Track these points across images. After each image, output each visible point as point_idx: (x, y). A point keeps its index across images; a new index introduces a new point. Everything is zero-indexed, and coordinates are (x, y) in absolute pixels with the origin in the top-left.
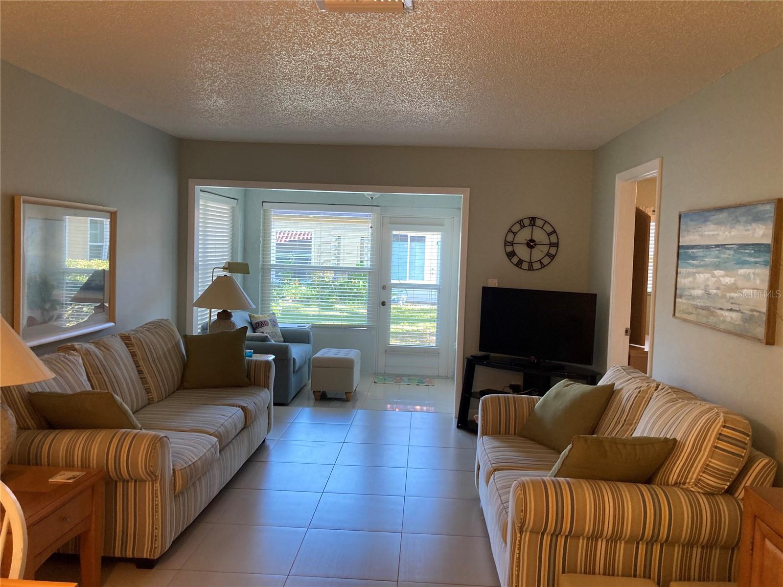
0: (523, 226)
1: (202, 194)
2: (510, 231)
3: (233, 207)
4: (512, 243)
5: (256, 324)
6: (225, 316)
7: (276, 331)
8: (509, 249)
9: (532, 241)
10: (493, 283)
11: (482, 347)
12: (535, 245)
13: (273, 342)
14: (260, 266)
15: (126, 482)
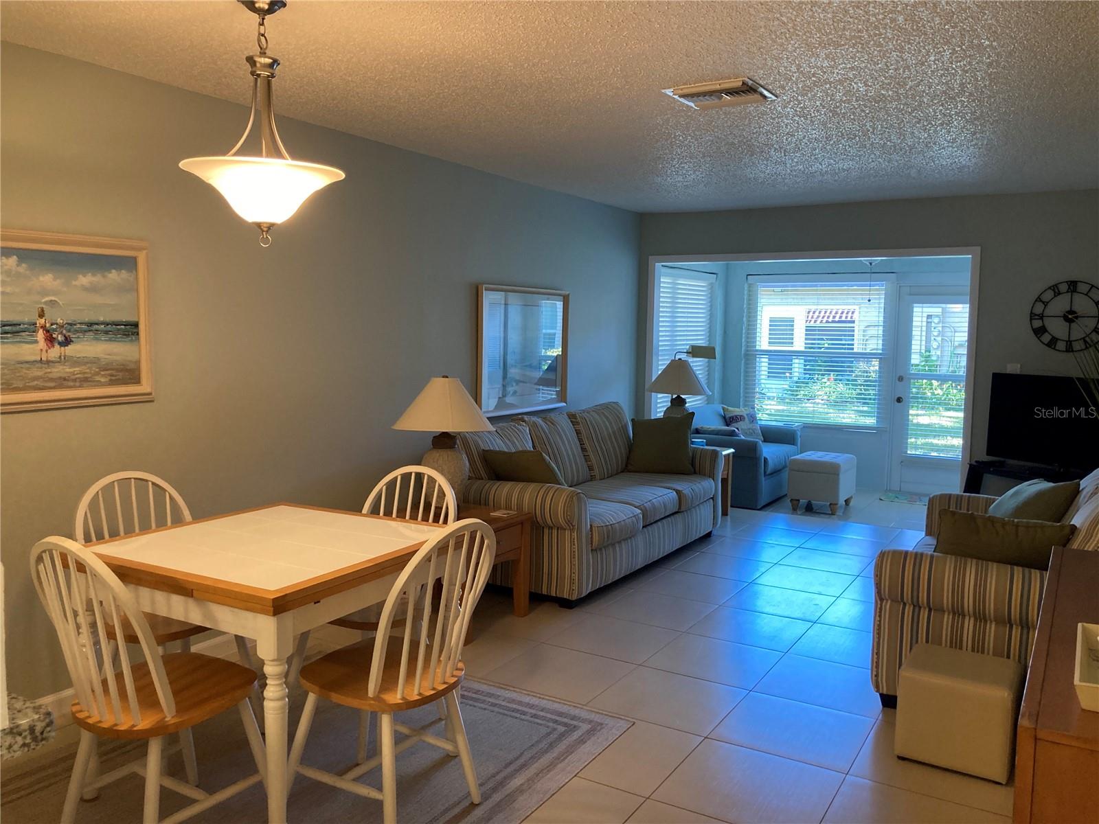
0: (1057, 293)
1: (664, 270)
2: (1039, 299)
3: (712, 283)
4: (1041, 317)
5: (730, 418)
6: (678, 402)
7: (754, 427)
8: (1037, 324)
9: (1071, 312)
10: (1013, 368)
11: (990, 452)
12: (1077, 317)
13: (743, 437)
14: (743, 353)
15: (550, 528)
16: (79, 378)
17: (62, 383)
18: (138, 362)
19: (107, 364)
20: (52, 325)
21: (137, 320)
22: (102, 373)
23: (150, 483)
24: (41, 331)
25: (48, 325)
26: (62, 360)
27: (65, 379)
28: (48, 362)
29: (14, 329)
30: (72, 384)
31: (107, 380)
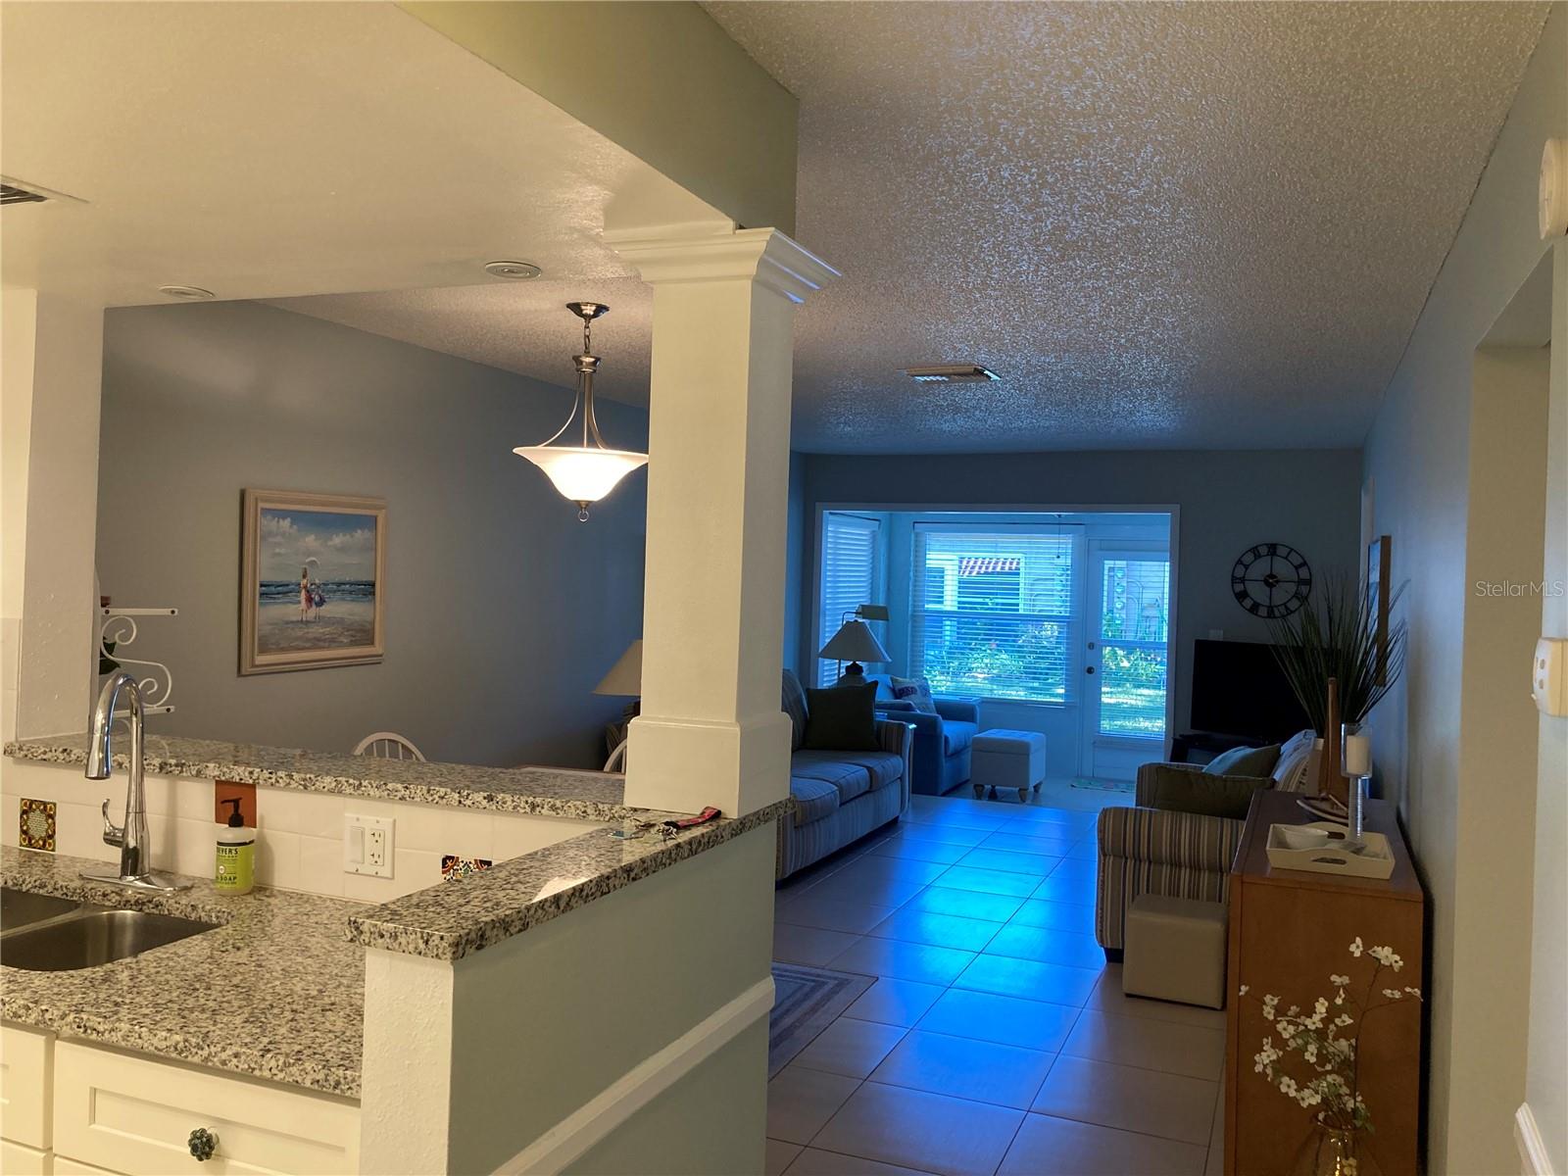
0: (1257, 556)
1: (831, 517)
2: (1240, 562)
3: (874, 531)
4: (1243, 580)
5: (900, 690)
6: (854, 670)
7: (928, 702)
8: (1239, 588)
9: (1272, 576)
10: (1216, 635)
11: (1195, 724)
12: (1277, 582)
13: (918, 712)
14: (910, 613)
16: (328, 639)
17: (317, 643)
18: (373, 623)
19: (349, 624)
21: (374, 580)
22: (346, 633)
23: (400, 745)
24: (303, 592)
25: (308, 585)
26: (318, 620)
27: (319, 640)
28: (307, 622)
29: (285, 589)
30: (323, 644)
31: (349, 640)
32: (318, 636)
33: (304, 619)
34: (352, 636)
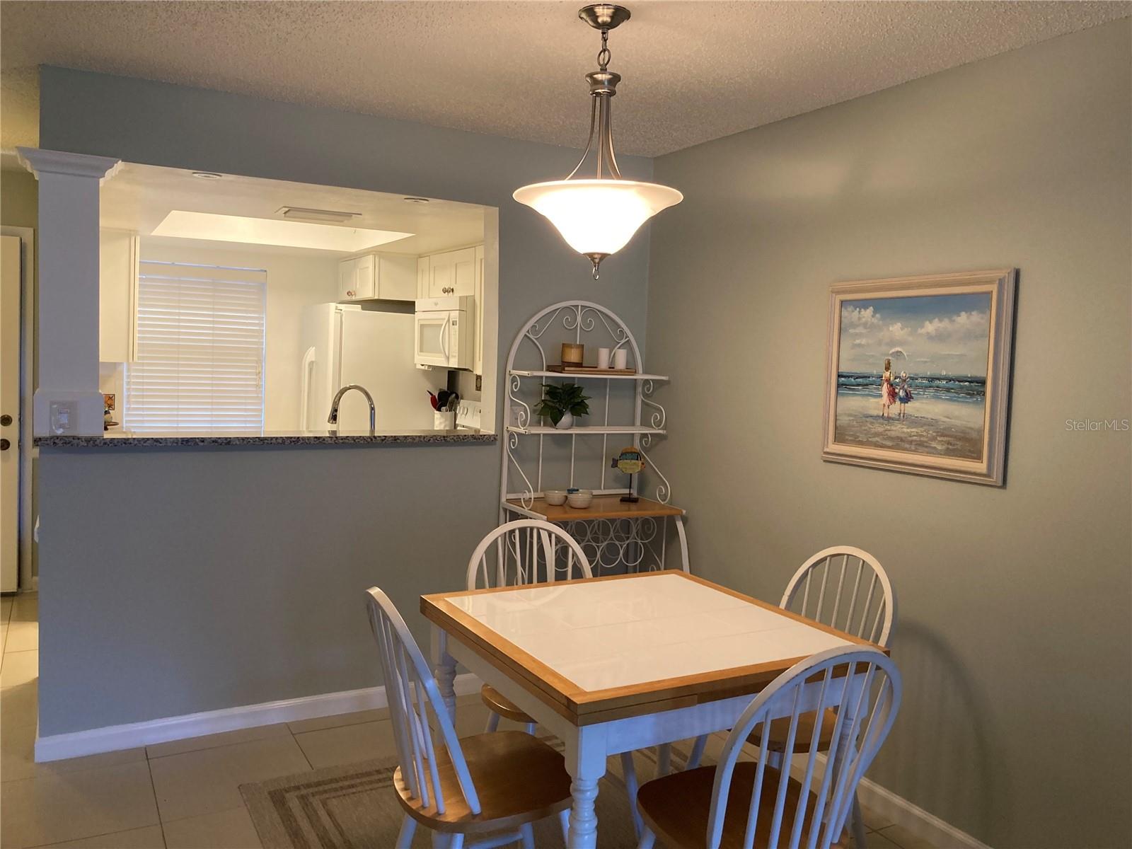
16: (916, 441)
17: (899, 443)
18: (981, 432)
19: (944, 429)
20: (895, 378)
21: (985, 375)
22: (938, 438)
24: (885, 384)
25: (892, 378)
26: (903, 417)
27: (902, 440)
28: (889, 418)
30: (907, 446)
31: (944, 447)
32: (903, 435)
33: (886, 415)
34: (949, 443)
